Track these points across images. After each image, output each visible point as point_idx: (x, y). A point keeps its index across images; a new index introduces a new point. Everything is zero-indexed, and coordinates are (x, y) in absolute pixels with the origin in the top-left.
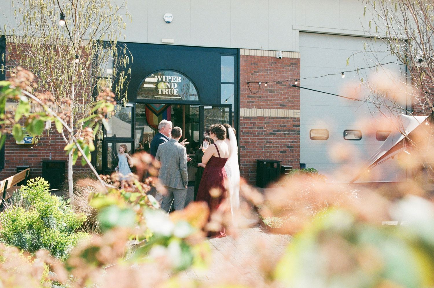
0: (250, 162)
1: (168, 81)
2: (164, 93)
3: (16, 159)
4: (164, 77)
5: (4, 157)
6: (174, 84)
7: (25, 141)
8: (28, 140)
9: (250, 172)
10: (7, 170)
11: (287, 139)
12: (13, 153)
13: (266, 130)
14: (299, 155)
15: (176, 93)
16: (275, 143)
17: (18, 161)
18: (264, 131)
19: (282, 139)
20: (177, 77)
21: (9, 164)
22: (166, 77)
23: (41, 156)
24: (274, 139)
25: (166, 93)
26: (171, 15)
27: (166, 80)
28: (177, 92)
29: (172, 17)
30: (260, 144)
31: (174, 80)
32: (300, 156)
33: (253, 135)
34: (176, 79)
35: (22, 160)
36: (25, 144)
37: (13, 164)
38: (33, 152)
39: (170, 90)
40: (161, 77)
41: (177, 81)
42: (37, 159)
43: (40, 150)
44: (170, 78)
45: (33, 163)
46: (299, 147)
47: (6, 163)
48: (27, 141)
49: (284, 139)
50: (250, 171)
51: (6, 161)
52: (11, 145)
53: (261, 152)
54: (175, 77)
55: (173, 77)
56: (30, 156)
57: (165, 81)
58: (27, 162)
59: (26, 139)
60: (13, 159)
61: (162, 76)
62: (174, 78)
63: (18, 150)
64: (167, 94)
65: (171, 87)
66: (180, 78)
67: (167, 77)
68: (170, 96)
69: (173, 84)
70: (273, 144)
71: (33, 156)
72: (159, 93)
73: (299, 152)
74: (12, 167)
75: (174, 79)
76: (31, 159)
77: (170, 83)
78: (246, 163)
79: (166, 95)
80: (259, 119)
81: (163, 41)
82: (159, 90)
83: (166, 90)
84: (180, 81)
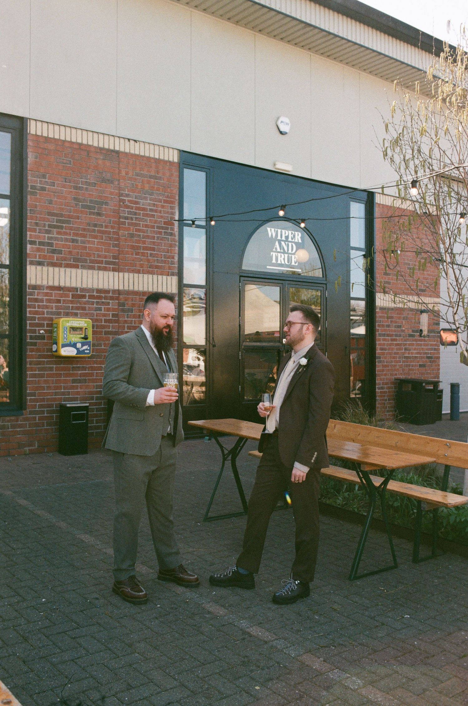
0: (386, 384)
1: (284, 238)
2: (279, 262)
3: (49, 388)
4: (279, 231)
5: (26, 384)
6: (292, 246)
7: (78, 349)
8: (82, 347)
9: (386, 400)
10: (31, 413)
11: (427, 345)
12: (42, 376)
13: (404, 330)
14: (439, 369)
15: (295, 263)
16: (414, 353)
17: (52, 394)
18: (403, 331)
19: (421, 345)
20: (296, 233)
21: (36, 401)
22: (281, 232)
23: (94, 381)
24: (413, 345)
25: (281, 261)
26: (288, 120)
27: (281, 237)
28: (295, 260)
29: (290, 125)
30: (397, 353)
31: (292, 239)
32: (441, 371)
33: (390, 338)
34: (294, 236)
35: (61, 389)
36: (77, 355)
37: (43, 400)
38: (80, 372)
39: (286, 255)
41: (296, 241)
42: (87, 387)
43: (93, 368)
44: (287, 234)
45: (79, 396)
46: (439, 358)
47: (29, 398)
48: (81, 349)
49: (425, 345)
50: (386, 398)
51: (30, 395)
52: (38, 358)
53: (399, 365)
54: (293, 233)
55: (290, 232)
56: (74, 381)
57: (280, 239)
58: (69, 393)
59: (79, 345)
60: (43, 388)
61: (276, 230)
63: (51, 369)
64: (283, 262)
65: (288, 250)
66: (300, 236)
67: (283, 232)
68: (287, 266)
69: (290, 244)
70: (412, 353)
71: (80, 381)
72: (272, 260)
73: (439, 365)
74: (41, 406)
75: (292, 236)
76: (77, 387)
77: (287, 243)
79: (281, 265)
80: (396, 312)
81: (278, 166)
82: (272, 255)
83: (281, 257)
84: (300, 241)
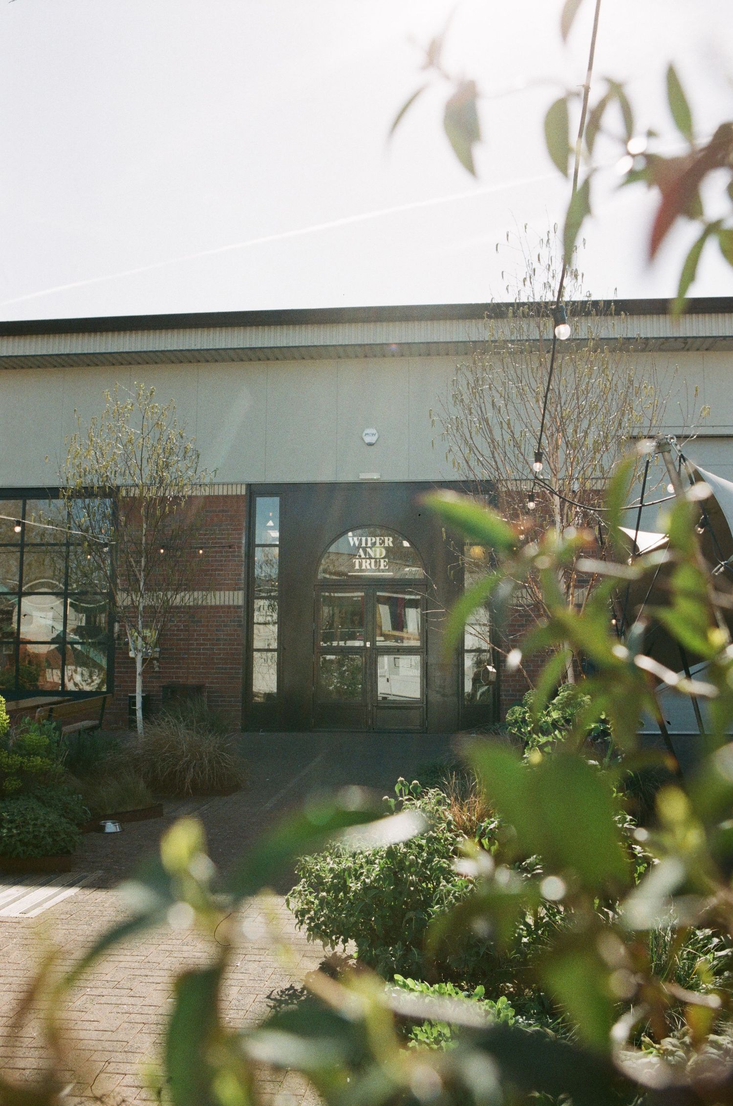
1: (369, 545)
2: (364, 568)
3: (131, 681)
4: (364, 539)
5: (114, 679)
6: (381, 551)
10: (117, 699)
15: (385, 566)
20: (386, 538)
21: (121, 691)
22: (367, 539)
23: (166, 678)
25: (388, 544)
26: (374, 431)
27: (366, 544)
28: (385, 564)
29: (377, 436)
31: (381, 544)
34: (384, 542)
37: (127, 691)
38: (156, 670)
39: (373, 561)
40: (358, 539)
41: (386, 545)
42: (161, 682)
43: (165, 667)
44: (374, 540)
47: (116, 688)
51: (117, 686)
54: (382, 538)
55: (378, 538)
57: (365, 546)
58: (146, 687)
61: (359, 537)
62: (380, 539)
64: (369, 568)
65: (375, 555)
66: (391, 539)
67: (369, 539)
68: (375, 571)
69: (378, 550)
71: (155, 678)
72: (354, 567)
74: (124, 695)
75: (381, 541)
77: (373, 549)
78: (513, 690)
79: (366, 570)
82: (355, 562)
83: (366, 562)
84: (391, 545)
